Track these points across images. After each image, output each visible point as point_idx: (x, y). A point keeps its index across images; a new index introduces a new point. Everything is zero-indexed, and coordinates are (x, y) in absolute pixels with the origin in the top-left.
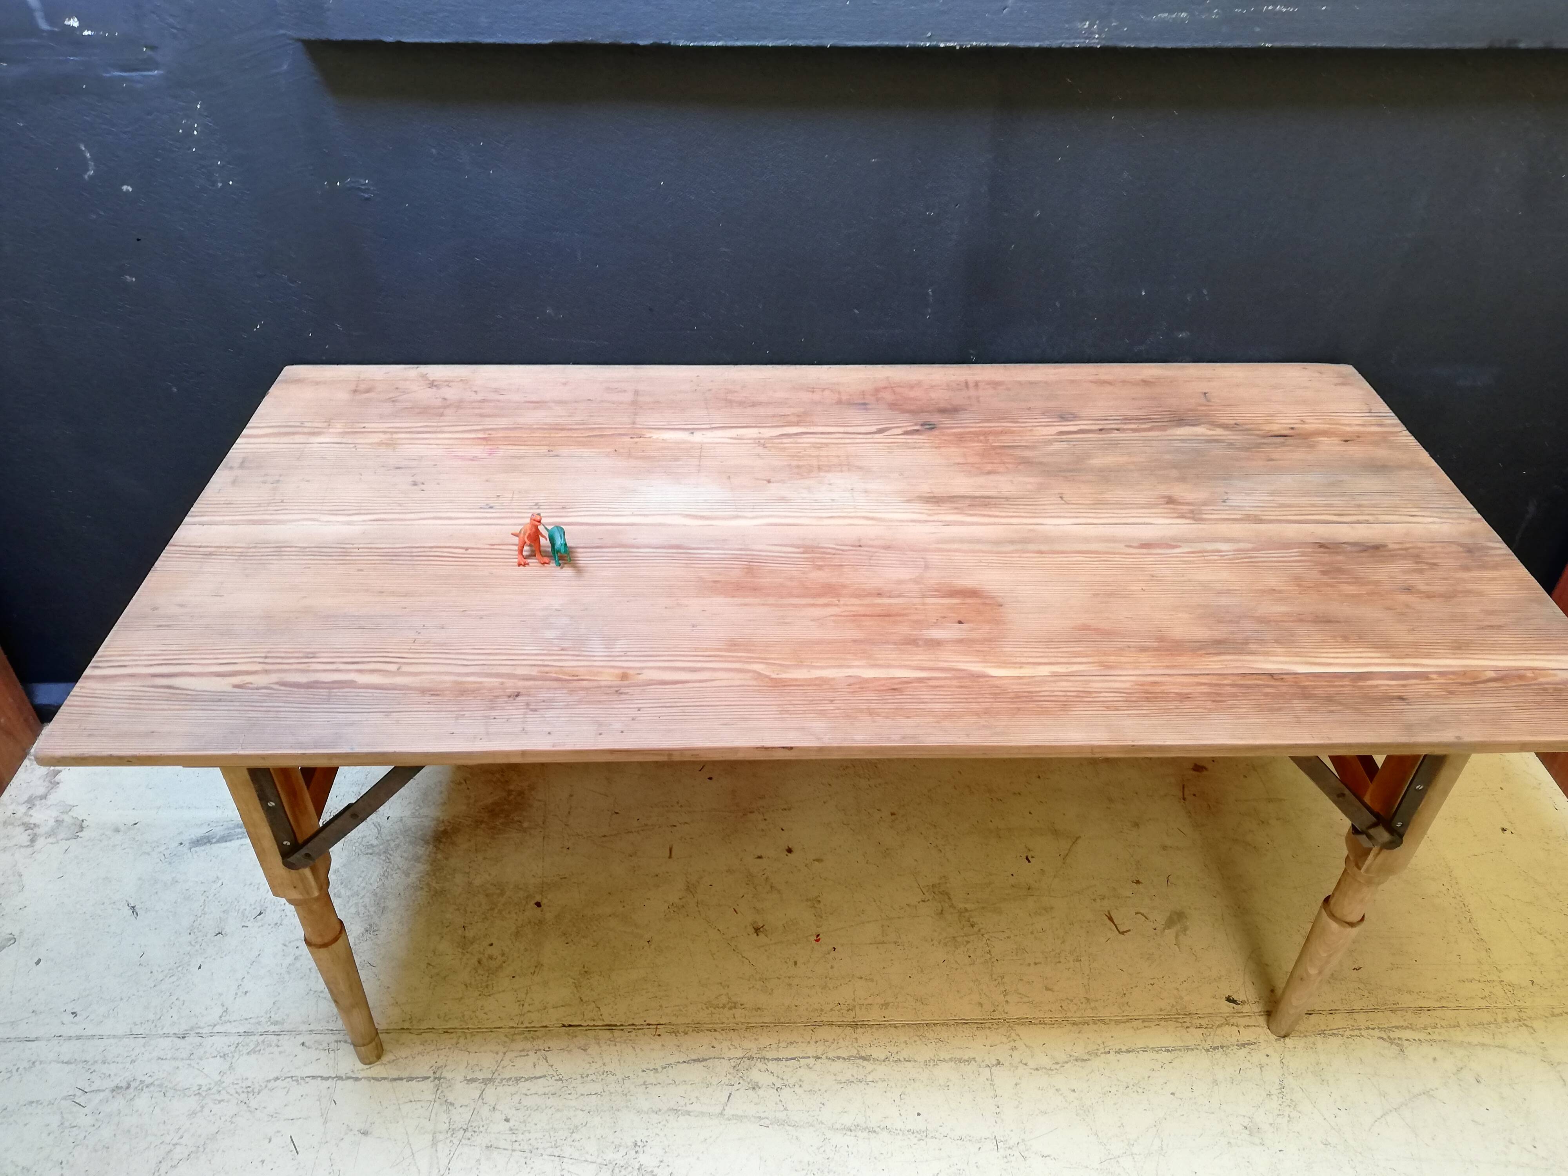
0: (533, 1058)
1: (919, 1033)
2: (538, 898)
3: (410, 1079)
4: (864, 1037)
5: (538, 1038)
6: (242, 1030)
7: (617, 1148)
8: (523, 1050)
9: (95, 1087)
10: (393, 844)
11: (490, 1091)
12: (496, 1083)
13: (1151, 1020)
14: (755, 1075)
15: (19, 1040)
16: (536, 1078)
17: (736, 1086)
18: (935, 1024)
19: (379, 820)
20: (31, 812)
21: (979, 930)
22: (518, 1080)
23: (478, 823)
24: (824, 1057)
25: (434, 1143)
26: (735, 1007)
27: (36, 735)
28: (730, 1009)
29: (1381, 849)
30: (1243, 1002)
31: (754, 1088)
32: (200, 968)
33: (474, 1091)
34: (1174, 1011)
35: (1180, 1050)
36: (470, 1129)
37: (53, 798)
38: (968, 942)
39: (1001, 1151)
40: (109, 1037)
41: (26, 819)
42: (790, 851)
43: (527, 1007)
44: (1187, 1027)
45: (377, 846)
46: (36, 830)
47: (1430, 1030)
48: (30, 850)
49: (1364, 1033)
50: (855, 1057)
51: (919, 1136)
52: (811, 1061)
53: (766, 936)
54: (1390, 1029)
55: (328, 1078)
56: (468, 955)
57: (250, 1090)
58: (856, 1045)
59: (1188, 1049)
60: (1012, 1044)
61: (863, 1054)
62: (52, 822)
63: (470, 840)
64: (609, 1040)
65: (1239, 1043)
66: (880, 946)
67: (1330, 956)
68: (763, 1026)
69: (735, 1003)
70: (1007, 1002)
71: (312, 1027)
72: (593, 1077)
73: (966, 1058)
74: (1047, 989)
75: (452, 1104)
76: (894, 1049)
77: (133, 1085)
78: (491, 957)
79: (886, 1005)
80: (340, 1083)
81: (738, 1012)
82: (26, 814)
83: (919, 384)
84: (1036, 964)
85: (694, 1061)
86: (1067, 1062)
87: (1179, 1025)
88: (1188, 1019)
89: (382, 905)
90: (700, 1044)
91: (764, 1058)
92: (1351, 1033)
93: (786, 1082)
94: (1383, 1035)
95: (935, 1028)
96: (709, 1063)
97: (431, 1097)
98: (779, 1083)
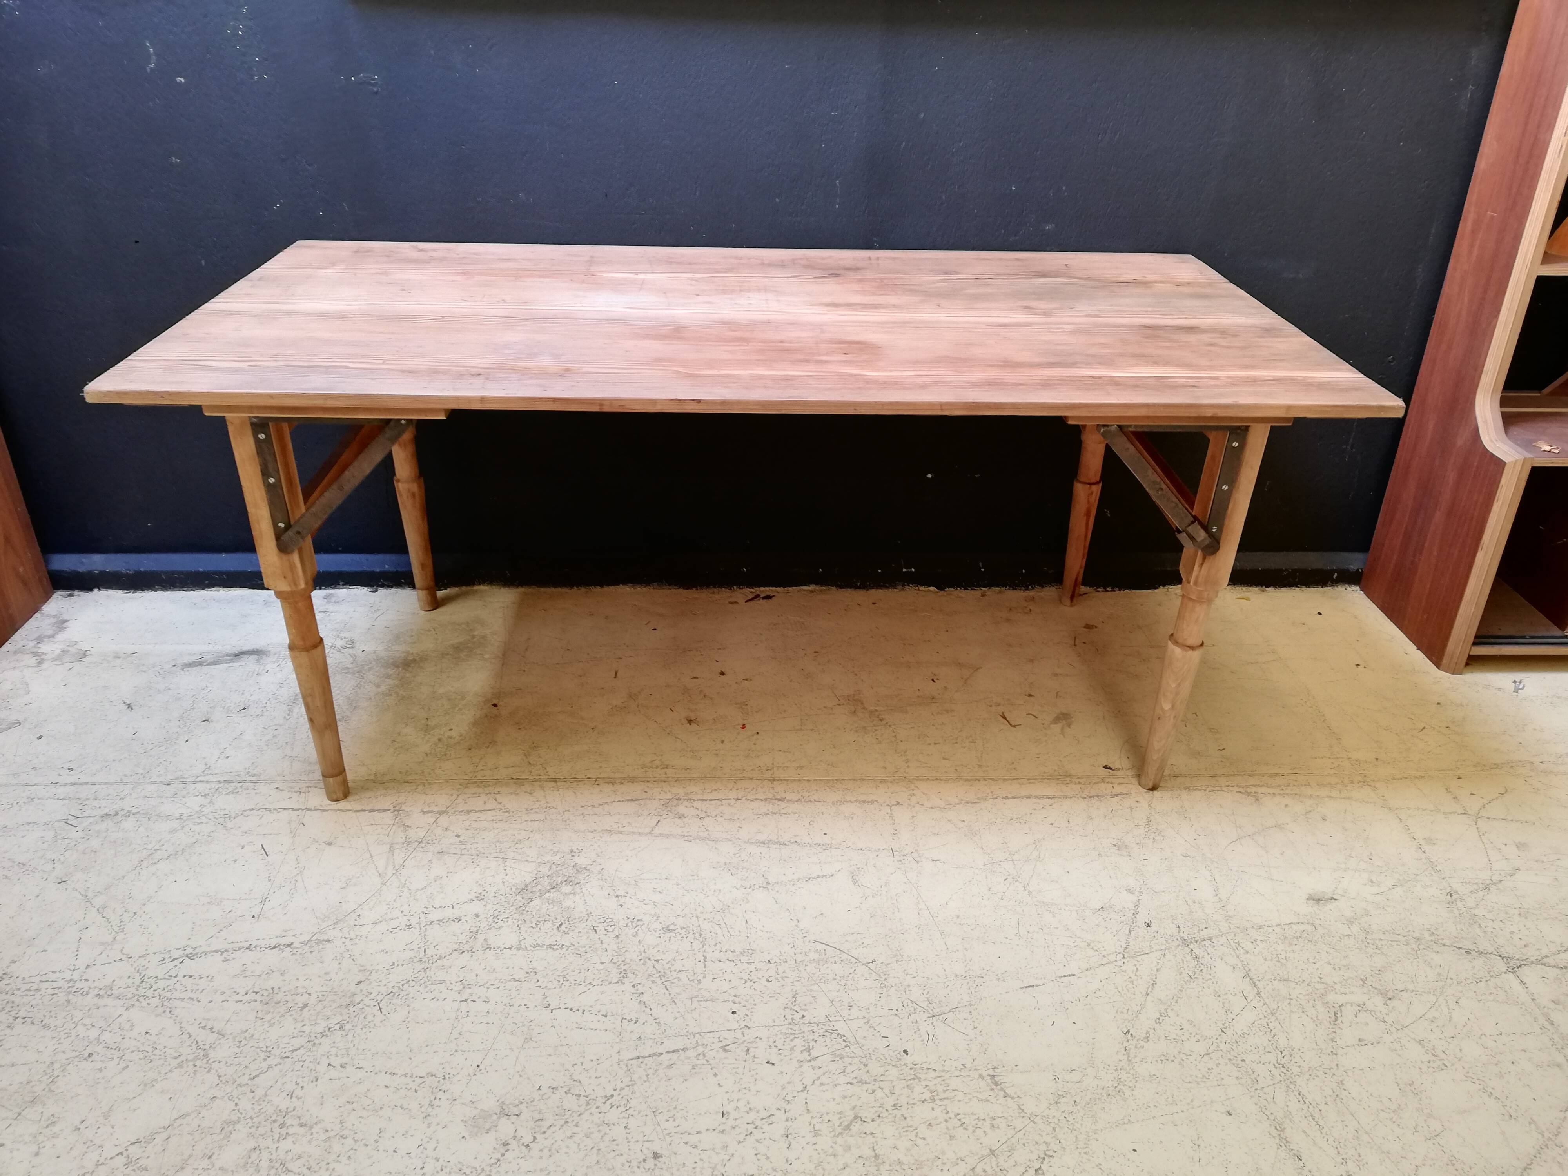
0: (483, 798)
1: (828, 785)
2: (495, 702)
5: (489, 786)
6: (222, 779)
7: (555, 853)
8: (475, 794)
9: (85, 814)
10: (366, 667)
11: (444, 820)
12: (450, 814)
13: (1035, 779)
14: (682, 809)
15: (20, 785)
17: (664, 816)
18: (843, 780)
19: (355, 652)
20: (39, 645)
21: (887, 723)
22: (469, 812)
23: (443, 655)
24: (744, 798)
25: (391, 850)
27: (46, 598)
28: (663, 768)
29: (1204, 558)
30: (1118, 769)
31: (680, 818)
32: (187, 741)
34: (1056, 773)
35: (1060, 798)
36: (424, 842)
37: (60, 637)
38: (876, 730)
39: (897, 858)
40: (100, 784)
41: (35, 650)
42: (722, 674)
46: (43, 657)
47: (1283, 787)
48: (37, 669)
49: (1224, 789)
50: (771, 799)
51: (824, 847)
53: (698, 725)
54: (1248, 787)
55: (298, 810)
56: (429, 736)
58: (772, 791)
59: (1066, 797)
60: (911, 792)
61: (778, 797)
62: (58, 652)
63: (436, 666)
64: (553, 787)
65: (1113, 794)
66: (798, 732)
67: (1179, 685)
68: (691, 780)
69: (667, 765)
70: (908, 766)
71: (285, 778)
72: (538, 810)
73: (870, 800)
74: (944, 759)
75: (409, 827)
76: (806, 794)
77: (121, 813)
78: (450, 737)
79: (802, 767)
80: (308, 812)
82: (35, 647)
83: (830, 257)
84: (935, 744)
85: (628, 800)
88: (1068, 779)
89: (354, 705)
90: (632, 790)
91: (691, 799)
92: (1213, 789)
93: (709, 814)
94: (1241, 790)
95: (843, 782)
96: (642, 802)
97: (391, 822)
98: (703, 815)
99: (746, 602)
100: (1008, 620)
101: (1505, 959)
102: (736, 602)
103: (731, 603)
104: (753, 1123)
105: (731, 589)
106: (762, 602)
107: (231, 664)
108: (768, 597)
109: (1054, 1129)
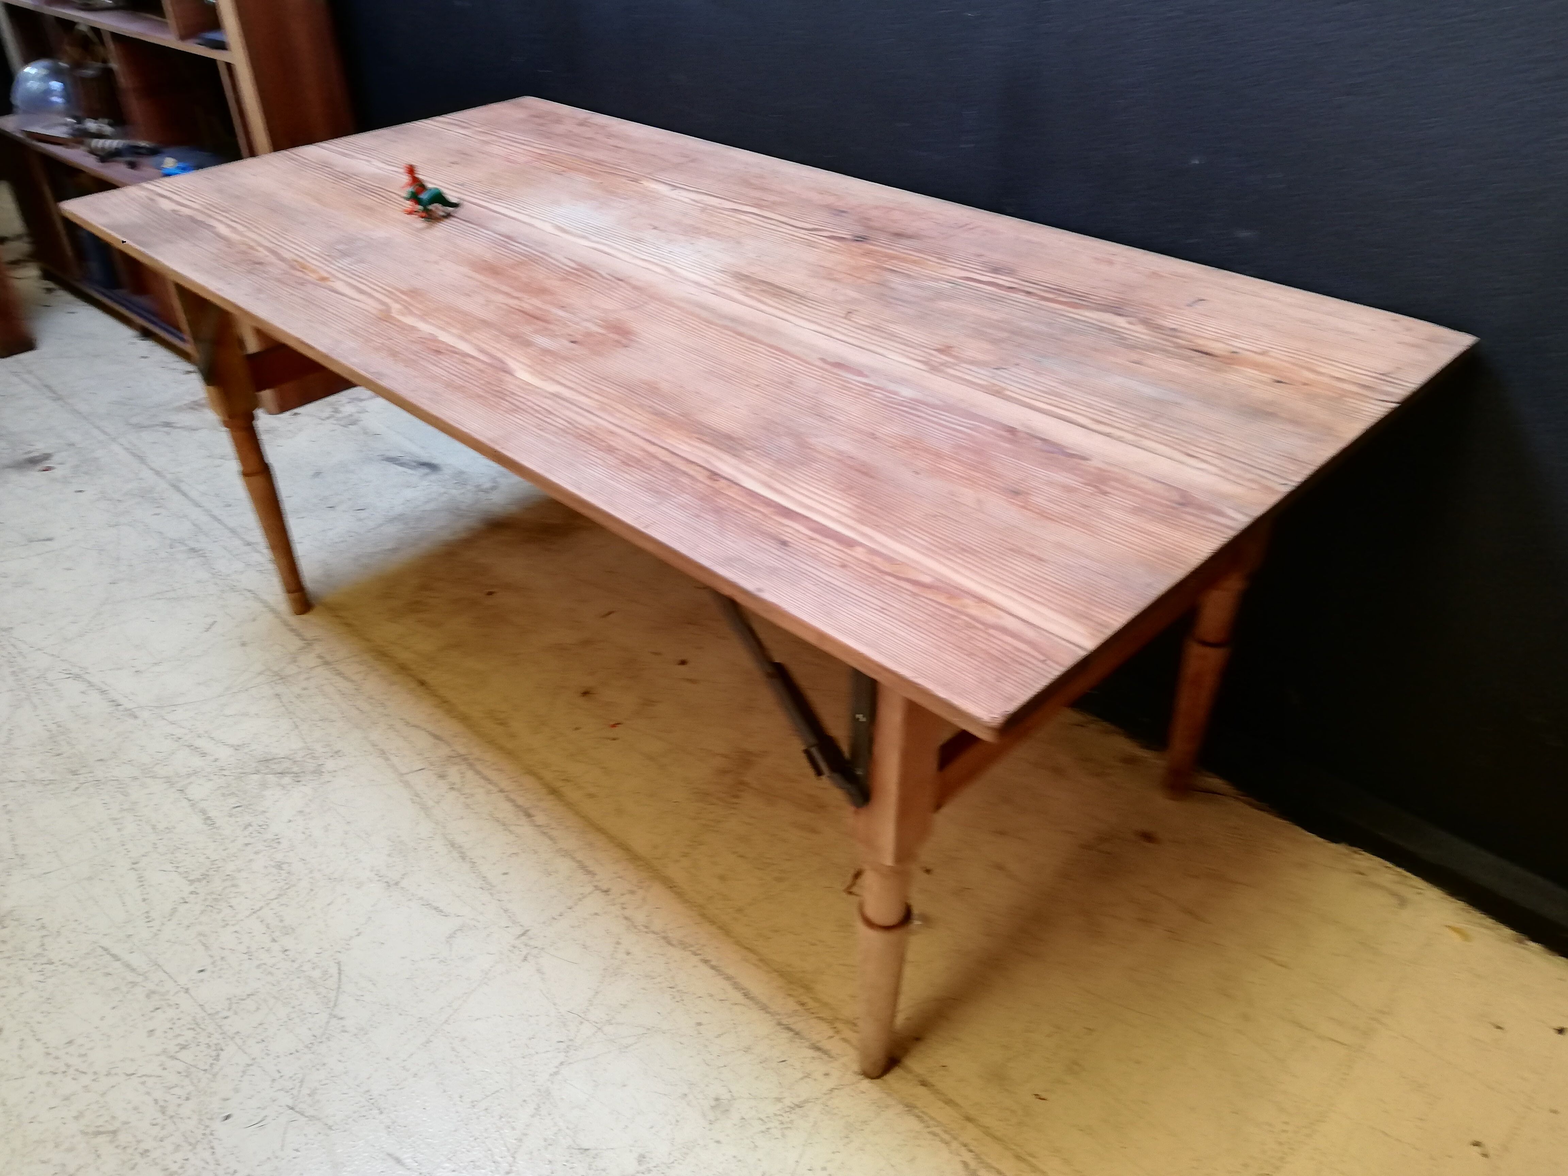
2: (495, 590)
3: (299, 635)
4: (548, 803)
5: (381, 660)
7: (327, 746)
8: (365, 661)
9: (188, 543)
11: (320, 669)
12: (328, 667)
13: (767, 964)
14: (453, 770)
16: (349, 679)
17: (433, 767)
18: (604, 833)
22: (340, 673)
24: (506, 793)
31: (440, 777)
33: (314, 663)
34: (800, 976)
35: (757, 1003)
36: (284, 680)
38: (714, 804)
39: (517, 942)
42: (683, 663)
43: (401, 641)
44: (791, 995)
45: (462, 510)
49: (954, 1144)
50: (524, 809)
51: (485, 885)
53: (586, 701)
56: (416, 595)
57: (232, 588)
58: (535, 803)
59: (764, 1008)
60: (636, 888)
61: (530, 812)
62: (347, 414)
64: (411, 689)
65: (817, 1044)
66: (647, 760)
68: (500, 749)
69: (505, 723)
70: (677, 861)
72: (374, 702)
73: (591, 869)
74: (721, 877)
75: (295, 662)
76: (553, 825)
77: (200, 552)
78: (426, 603)
79: (594, 797)
84: (741, 856)
85: (434, 735)
86: (654, 933)
87: (788, 988)
88: (800, 991)
89: (418, 542)
90: (449, 727)
91: (472, 766)
92: (941, 1133)
93: (462, 789)
95: (600, 834)
96: (440, 743)
97: (293, 651)
98: (458, 786)
100: (1058, 770)
107: (407, 470)
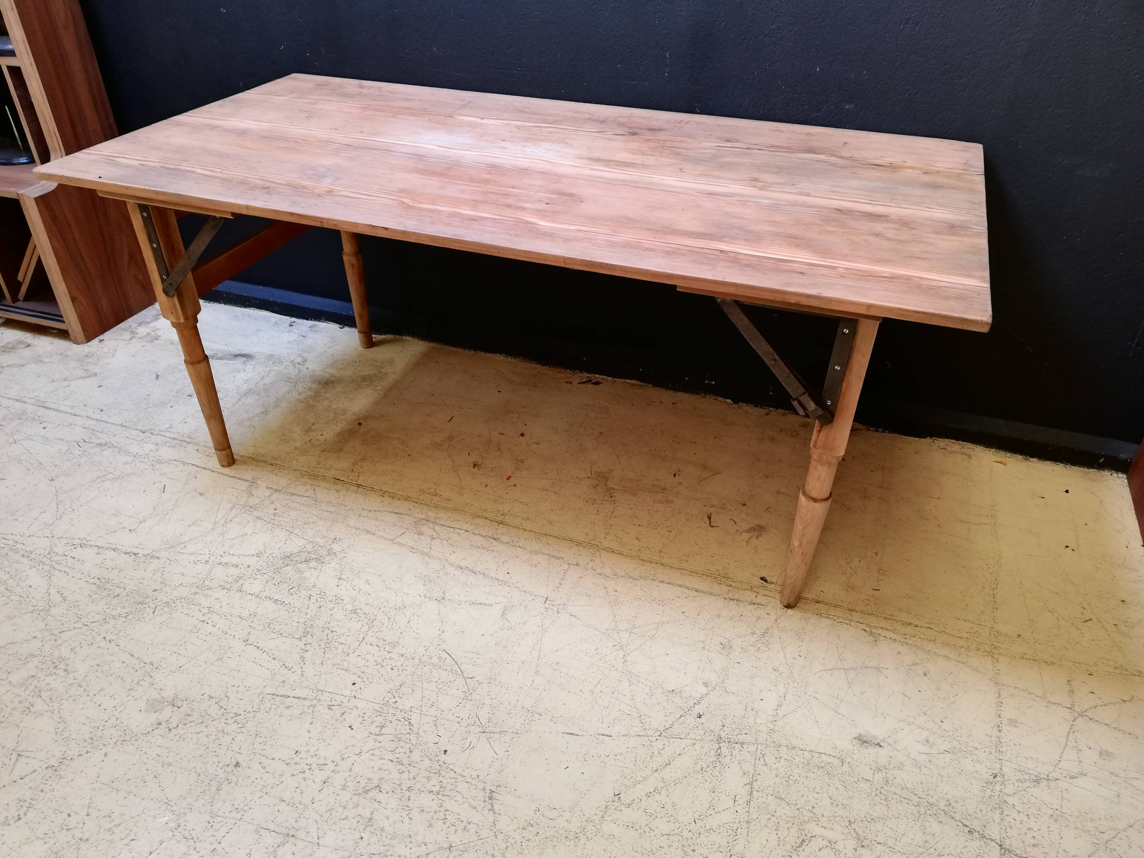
0: (308, 487)
1: (537, 537)
2: (362, 421)
3: (240, 479)
4: (502, 529)
5: (317, 479)
7: (324, 537)
8: (305, 483)
9: (90, 441)
10: (302, 380)
11: (276, 496)
12: (281, 493)
13: (696, 573)
14: (425, 529)
15: (71, 414)
16: (303, 496)
17: (410, 530)
18: (550, 536)
19: (302, 368)
20: (139, 328)
21: (614, 500)
22: (293, 494)
23: (353, 381)
24: (471, 532)
25: (232, 508)
26: (435, 496)
28: (433, 496)
30: (772, 583)
31: (419, 534)
32: (171, 407)
33: (268, 493)
34: (718, 573)
35: (706, 593)
36: (254, 508)
37: (152, 324)
38: (602, 504)
39: (546, 605)
40: (111, 423)
41: (134, 330)
42: (522, 435)
43: (320, 466)
44: (720, 584)
45: (293, 379)
46: (135, 335)
47: (908, 637)
48: (128, 342)
49: (853, 623)
50: (490, 537)
51: (500, 583)
52: (461, 532)
53: (479, 470)
54: (875, 627)
55: (199, 467)
56: (306, 436)
57: (160, 462)
58: (494, 531)
59: (711, 594)
60: (593, 558)
61: (495, 537)
62: (145, 333)
63: (343, 388)
64: (355, 491)
65: (752, 602)
66: (544, 491)
67: (805, 528)
68: (446, 509)
69: (437, 494)
70: (605, 538)
71: (207, 445)
72: (334, 504)
73: (558, 556)
74: (637, 539)
75: (253, 495)
76: (516, 540)
77: (108, 445)
78: (318, 440)
79: (527, 519)
80: (207, 471)
81: (436, 498)
82: (135, 327)
85: (395, 513)
86: (622, 577)
87: (716, 581)
88: (723, 580)
89: (278, 404)
90: (403, 506)
91: (435, 523)
92: (843, 621)
93: (440, 537)
94: (868, 629)
95: (549, 537)
96: (402, 516)
97: (244, 489)
98: (435, 535)
99: (578, 384)
100: (773, 439)
101: (1003, 850)
102: (571, 383)
103: (567, 382)
104: (310, 765)
105: (574, 372)
106: (590, 386)
107: (228, 362)
108: (597, 383)
109: (507, 847)
